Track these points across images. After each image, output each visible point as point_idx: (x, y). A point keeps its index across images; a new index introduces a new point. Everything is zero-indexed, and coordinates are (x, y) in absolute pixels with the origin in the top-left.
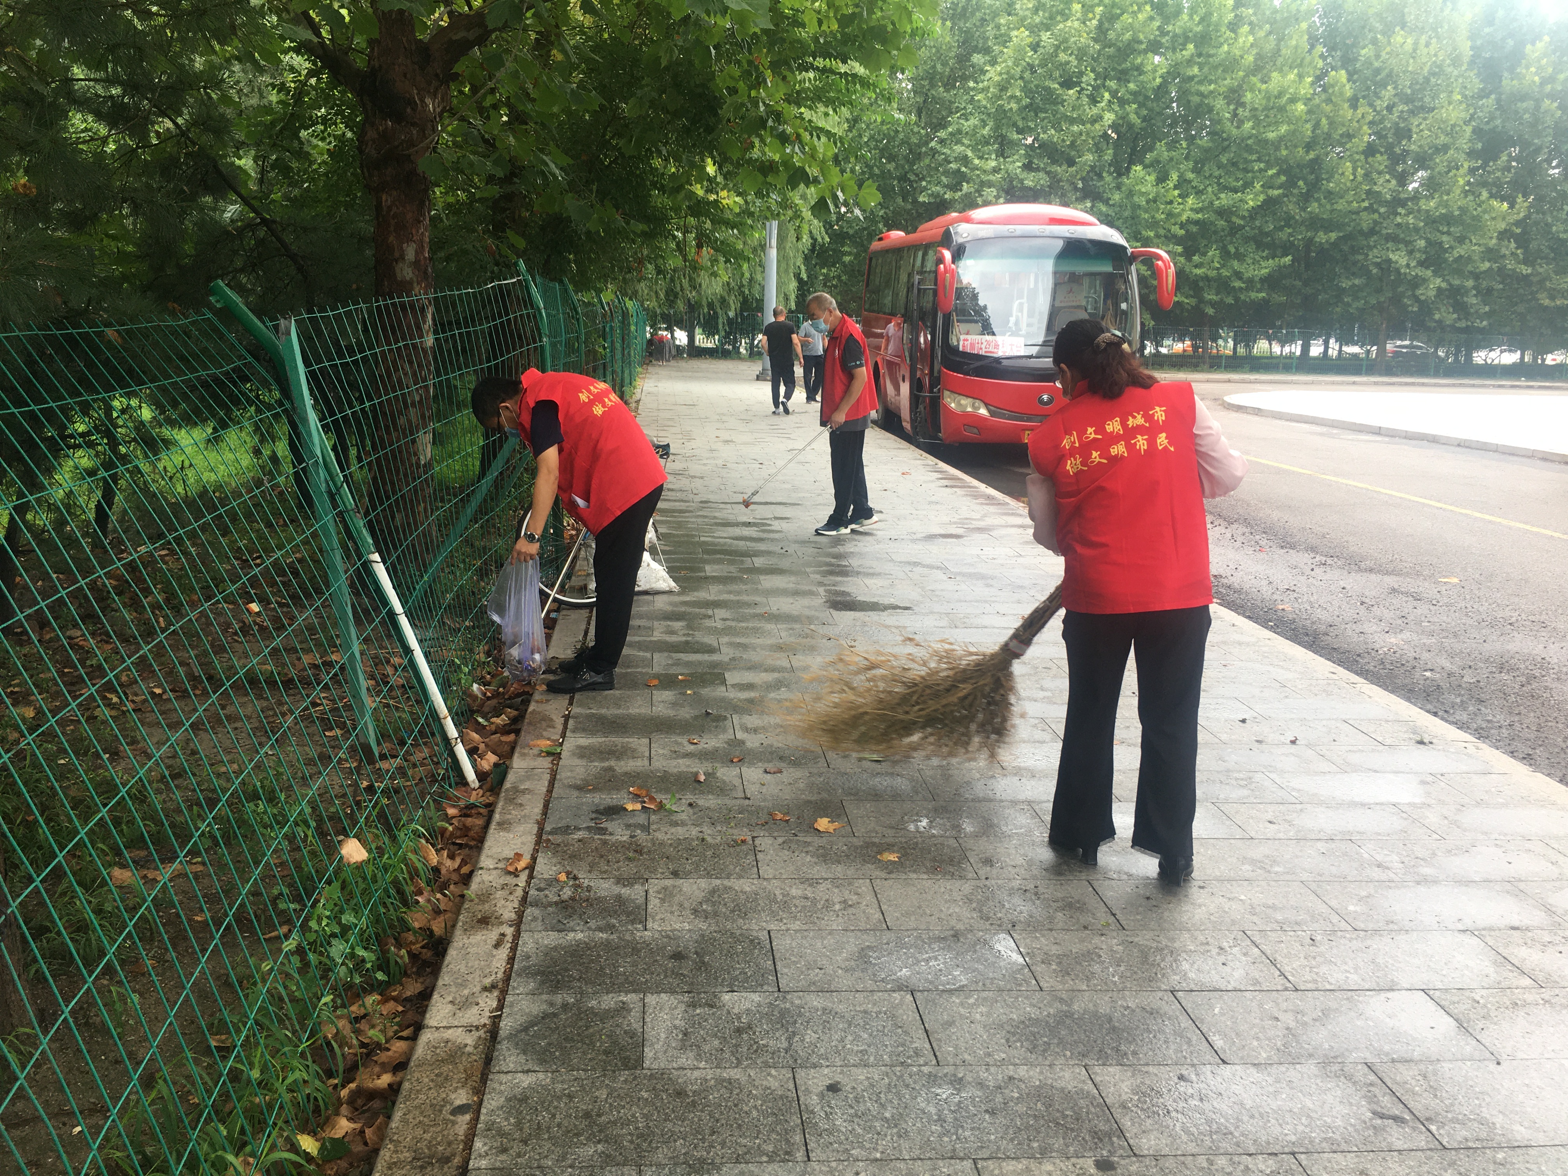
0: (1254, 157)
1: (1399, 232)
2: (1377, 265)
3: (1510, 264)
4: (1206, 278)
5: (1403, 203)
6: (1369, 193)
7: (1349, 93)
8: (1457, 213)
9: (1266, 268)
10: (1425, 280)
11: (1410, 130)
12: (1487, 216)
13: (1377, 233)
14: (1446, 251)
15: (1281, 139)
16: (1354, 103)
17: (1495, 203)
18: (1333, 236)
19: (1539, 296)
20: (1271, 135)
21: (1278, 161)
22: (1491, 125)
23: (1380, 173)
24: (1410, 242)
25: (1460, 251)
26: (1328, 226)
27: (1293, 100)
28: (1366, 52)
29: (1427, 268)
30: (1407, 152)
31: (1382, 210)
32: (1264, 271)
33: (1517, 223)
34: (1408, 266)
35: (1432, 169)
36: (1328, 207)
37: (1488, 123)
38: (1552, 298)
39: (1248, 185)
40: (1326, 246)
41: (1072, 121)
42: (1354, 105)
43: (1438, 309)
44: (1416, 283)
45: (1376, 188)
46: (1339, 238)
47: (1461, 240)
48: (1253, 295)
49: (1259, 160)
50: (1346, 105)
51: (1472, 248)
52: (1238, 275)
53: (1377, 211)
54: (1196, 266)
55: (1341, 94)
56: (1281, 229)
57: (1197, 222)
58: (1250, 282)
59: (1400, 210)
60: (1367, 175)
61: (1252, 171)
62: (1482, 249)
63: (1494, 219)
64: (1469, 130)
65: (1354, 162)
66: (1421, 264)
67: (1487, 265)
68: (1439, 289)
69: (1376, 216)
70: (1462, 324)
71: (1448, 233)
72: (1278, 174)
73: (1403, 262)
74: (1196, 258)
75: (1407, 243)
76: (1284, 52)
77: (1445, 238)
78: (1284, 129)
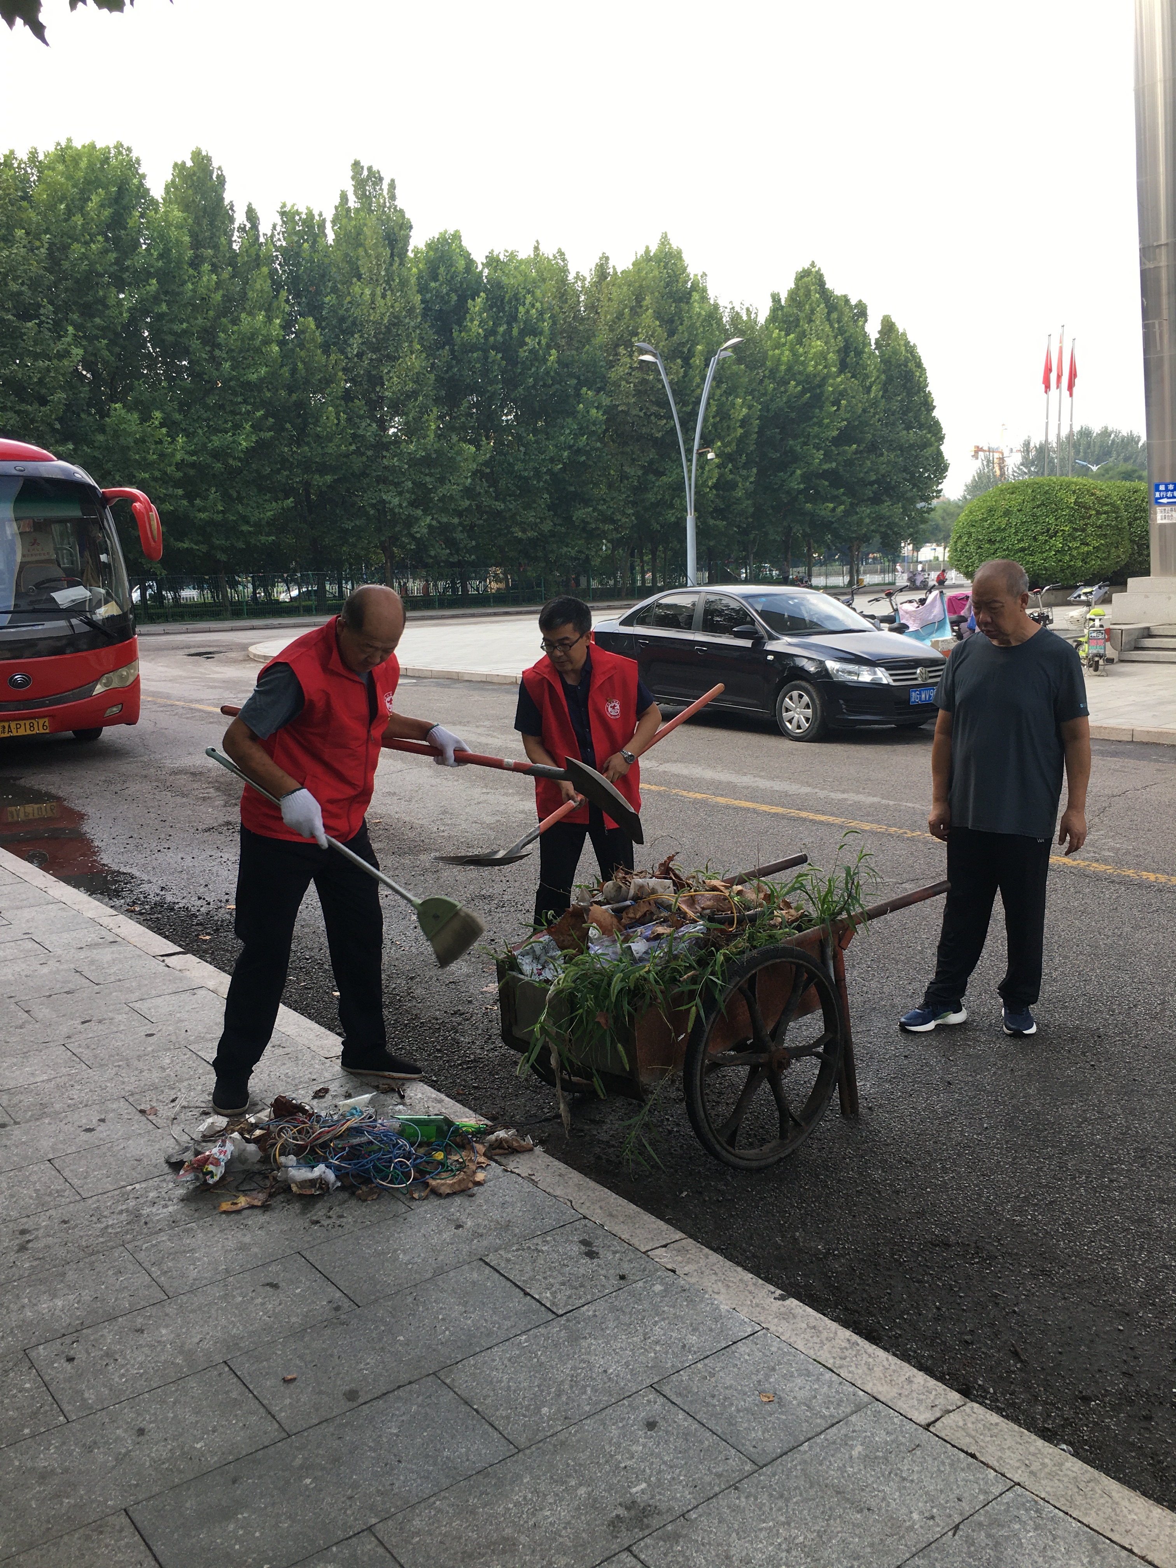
0: (240, 399)
1: (387, 474)
2: (373, 506)
3: (486, 501)
4: (211, 522)
5: (386, 446)
6: (354, 436)
7: (320, 340)
8: (434, 456)
9: (271, 510)
10: (417, 519)
11: (381, 378)
12: (459, 458)
13: (368, 475)
14: (430, 491)
15: (261, 380)
16: (326, 348)
17: (465, 446)
18: (329, 478)
19: (513, 530)
20: (253, 377)
21: (264, 404)
22: (450, 374)
23: (361, 417)
24: (399, 483)
25: (442, 491)
26: (323, 469)
27: (267, 342)
28: (329, 299)
29: (417, 507)
30: (382, 398)
31: (370, 453)
32: (269, 514)
33: (486, 464)
34: (400, 506)
35: (407, 414)
36: (320, 451)
37: (447, 372)
38: (524, 531)
39: (237, 427)
40: (324, 489)
41: (36, 356)
42: (327, 352)
43: (433, 546)
44: (410, 522)
45: (360, 432)
46: (335, 481)
47: (442, 480)
48: (263, 538)
49: (245, 402)
50: (319, 351)
51: (451, 489)
52: (245, 520)
53: (363, 454)
54: (199, 511)
55: (313, 340)
56: (278, 471)
57: (193, 465)
58: (258, 525)
59: (385, 453)
60: (349, 420)
61: (240, 413)
62: (460, 488)
63: (466, 460)
64: (432, 377)
65: (336, 407)
66: (413, 504)
67: (467, 503)
68: (430, 526)
69: (364, 459)
70: (455, 559)
71: (431, 475)
72: (265, 417)
73: (396, 501)
74: (198, 502)
75: (397, 485)
76: (250, 294)
77: (428, 479)
78: (263, 371)
